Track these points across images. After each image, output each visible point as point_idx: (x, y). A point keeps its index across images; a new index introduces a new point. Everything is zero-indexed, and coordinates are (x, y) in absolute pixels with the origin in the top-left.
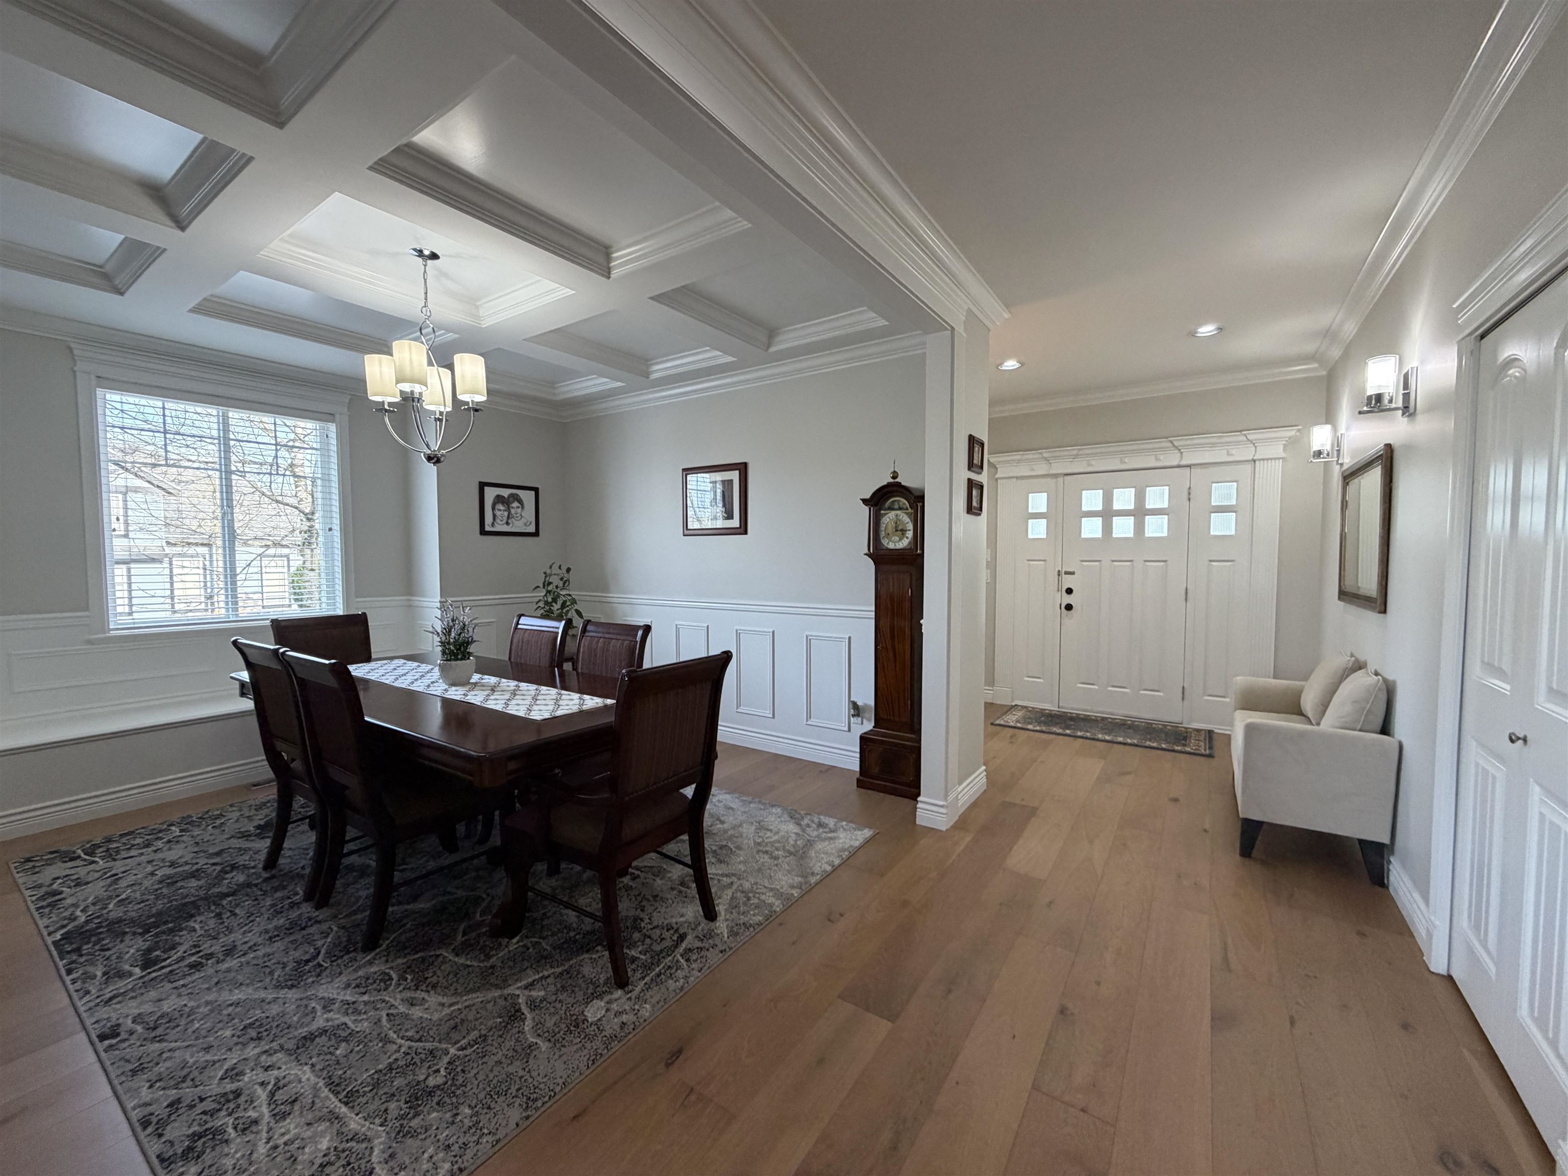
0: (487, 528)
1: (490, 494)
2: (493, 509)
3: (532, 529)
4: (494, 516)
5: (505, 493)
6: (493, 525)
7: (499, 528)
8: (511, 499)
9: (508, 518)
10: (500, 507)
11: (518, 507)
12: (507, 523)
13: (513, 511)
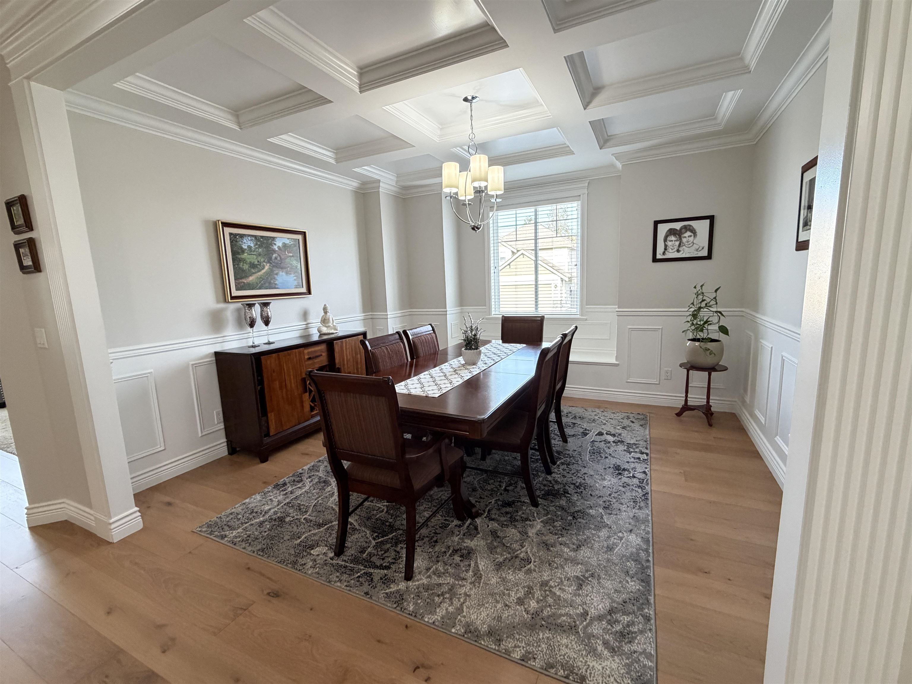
0: (659, 256)
1: (663, 229)
2: (665, 240)
3: (705, 253)
4: (666, 246)
5: (677, 226)
6: (664, 253)
7: (669, 255)
8: (683, 230)
9: (680, 245)
10: (673, 238)
11: (690, 236)
12: (678, 251)
13: (684, 240)
